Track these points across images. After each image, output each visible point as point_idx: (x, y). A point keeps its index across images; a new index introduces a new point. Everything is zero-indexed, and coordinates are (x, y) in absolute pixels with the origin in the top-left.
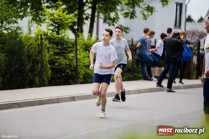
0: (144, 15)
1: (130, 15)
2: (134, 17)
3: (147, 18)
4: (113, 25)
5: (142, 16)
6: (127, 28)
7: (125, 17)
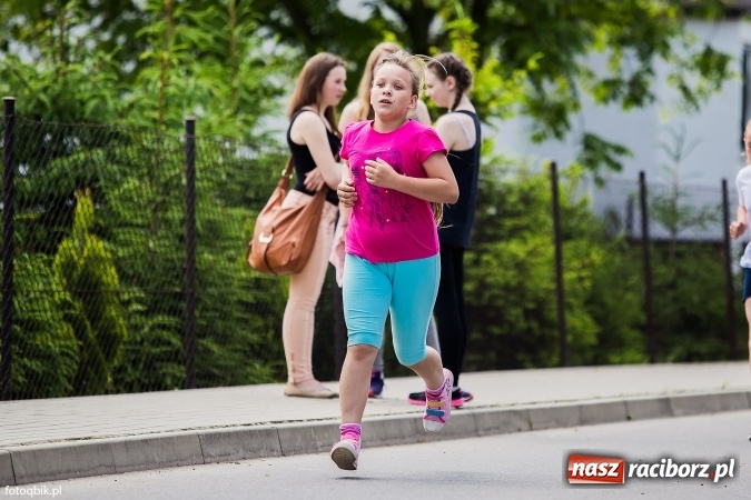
0: (685, 90)
1: (625, 90)
2: (646, 100)
3: (701, 102)
4: (558, 135)
5: (678, 94)
6: (620, 150)
7: (605, 100)
